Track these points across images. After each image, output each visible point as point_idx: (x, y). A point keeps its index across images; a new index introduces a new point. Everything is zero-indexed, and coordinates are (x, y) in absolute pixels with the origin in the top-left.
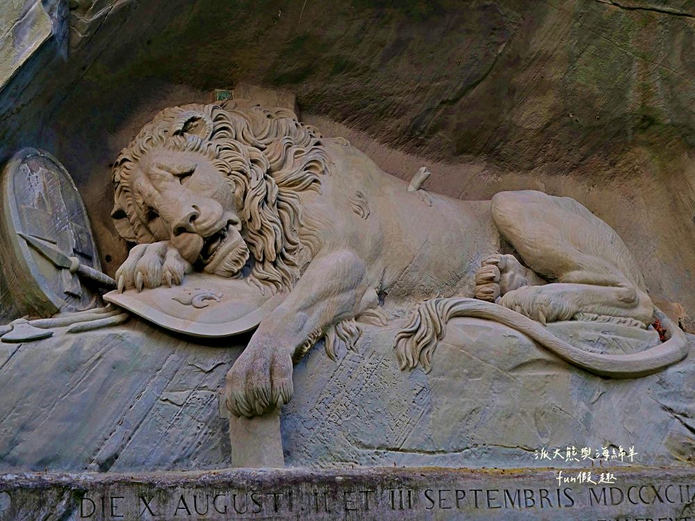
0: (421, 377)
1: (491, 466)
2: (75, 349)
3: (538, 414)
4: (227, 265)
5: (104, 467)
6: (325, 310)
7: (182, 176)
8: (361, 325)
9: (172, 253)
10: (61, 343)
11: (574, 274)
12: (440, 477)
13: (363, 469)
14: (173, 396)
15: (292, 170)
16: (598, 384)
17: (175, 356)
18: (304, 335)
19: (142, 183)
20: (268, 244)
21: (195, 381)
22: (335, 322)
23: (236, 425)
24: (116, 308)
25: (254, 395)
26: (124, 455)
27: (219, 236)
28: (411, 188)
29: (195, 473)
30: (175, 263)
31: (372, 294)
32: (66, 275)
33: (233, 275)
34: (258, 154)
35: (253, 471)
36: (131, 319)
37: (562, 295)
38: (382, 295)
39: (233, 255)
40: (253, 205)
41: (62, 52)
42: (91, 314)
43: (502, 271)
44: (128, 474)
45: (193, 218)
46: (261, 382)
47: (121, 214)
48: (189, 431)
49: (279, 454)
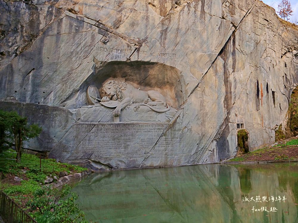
0: (137, 112)
1: (144, 122)
2: (95, 109)
3: (150, 117)
4: (114, 99)
5: (99, 122)
6: (126, 104)
7: (109, 89)
8: (130, 106)
9: (108, 98)
10: (94, 108)
11: (156, 101)
12: (137, 124)
13: (129, 123)
14: (107, 114)
15: (123, 88)
16: (158, 113)
17: (107, 110)
18: (122, 107)
19: (105, 90)
20: (119, 97)
21: (110, 112)
22: (127, 106)
23: (114, 117)
24: (101, 104)
25: (116, 114)
26: (101, 121)
27: (113, 96)
28: (138, 90)
29: (109, 123)
30: (108, 99)
31: (132, 103)
32: (96, 100)
33: (115, 100)
34: (119, 86)
35: (115, 123)
36: (102, 105)
37: (154, 103)
38: (133, 103)
39: (115, 98)
40: (118, 92)
41: (95, 74)
42: (98, 105)
43: (148, 100)
44: (102, 123)
45: (110, 94)
46: (116, 113)
47: (103, 93)
48: (109, 118)
49: (119, 121)
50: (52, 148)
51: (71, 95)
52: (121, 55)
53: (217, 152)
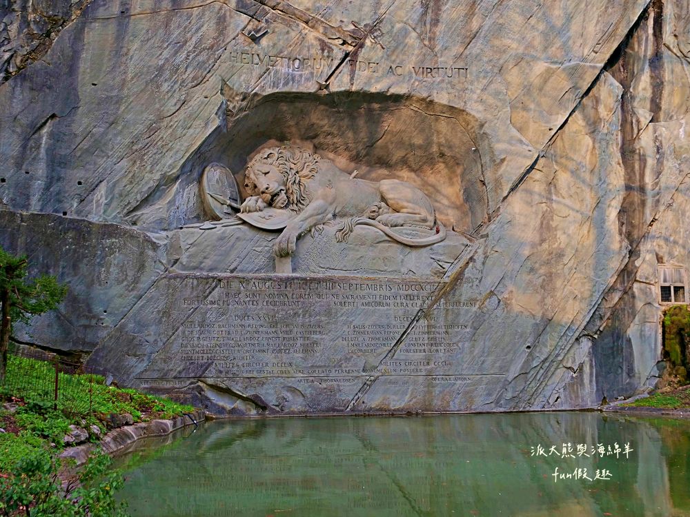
0: (343, 245)
1: (365, 276)
2: (223, 233)
3: (385, 259)
4: (279, 204)
5: (232, 271)
6: (311, 221)
7: (266, 174)
8: (324, 226)
9: (260, 200)
10: (219, 229)
11: (405, 210)
12: (344, 280)
13: (320, 275)
14: (256, 249)
15: (305, 172)
16: (408, 250)
17: (259, 235)
18: (302, 230)
19: (252, 176)
20: (294, 198)
21: (265, 244)
22: (315, 225)
23: (277, 259)
24: (240, 219)
25: (281, 250)
26: (239, 268)
27: (277, 194)
28: (351, 178)
29: (262, 275)
30: (261, 204)
31: (330, 216)
32: (225, 206)
33: (281, 208)
34: (293, 166)
35: (280, 275)
36: (244, 223)
37: (398, 217)
38: (335, 216)
39: (281, 201)
40: (289, 184)
41: (225, 130)
42: (232, 220)
43: (379, 208)
44: (240, 275)
45: (267, 188)
46: (284, 246)
47: (247, 185)
48: (261, 260)
49: (291, 269)
50: (97, 343)
51: (154, 190)
52: (301, 76)
53: (591, 374)
